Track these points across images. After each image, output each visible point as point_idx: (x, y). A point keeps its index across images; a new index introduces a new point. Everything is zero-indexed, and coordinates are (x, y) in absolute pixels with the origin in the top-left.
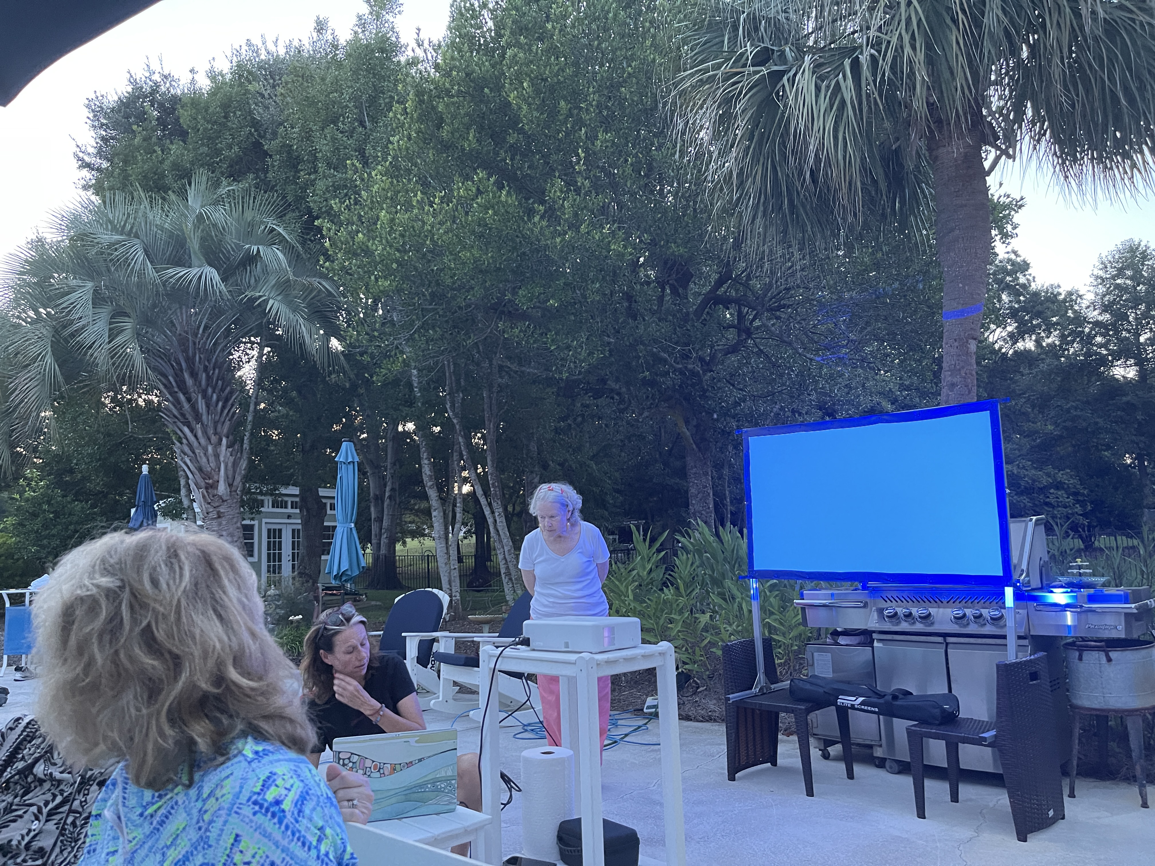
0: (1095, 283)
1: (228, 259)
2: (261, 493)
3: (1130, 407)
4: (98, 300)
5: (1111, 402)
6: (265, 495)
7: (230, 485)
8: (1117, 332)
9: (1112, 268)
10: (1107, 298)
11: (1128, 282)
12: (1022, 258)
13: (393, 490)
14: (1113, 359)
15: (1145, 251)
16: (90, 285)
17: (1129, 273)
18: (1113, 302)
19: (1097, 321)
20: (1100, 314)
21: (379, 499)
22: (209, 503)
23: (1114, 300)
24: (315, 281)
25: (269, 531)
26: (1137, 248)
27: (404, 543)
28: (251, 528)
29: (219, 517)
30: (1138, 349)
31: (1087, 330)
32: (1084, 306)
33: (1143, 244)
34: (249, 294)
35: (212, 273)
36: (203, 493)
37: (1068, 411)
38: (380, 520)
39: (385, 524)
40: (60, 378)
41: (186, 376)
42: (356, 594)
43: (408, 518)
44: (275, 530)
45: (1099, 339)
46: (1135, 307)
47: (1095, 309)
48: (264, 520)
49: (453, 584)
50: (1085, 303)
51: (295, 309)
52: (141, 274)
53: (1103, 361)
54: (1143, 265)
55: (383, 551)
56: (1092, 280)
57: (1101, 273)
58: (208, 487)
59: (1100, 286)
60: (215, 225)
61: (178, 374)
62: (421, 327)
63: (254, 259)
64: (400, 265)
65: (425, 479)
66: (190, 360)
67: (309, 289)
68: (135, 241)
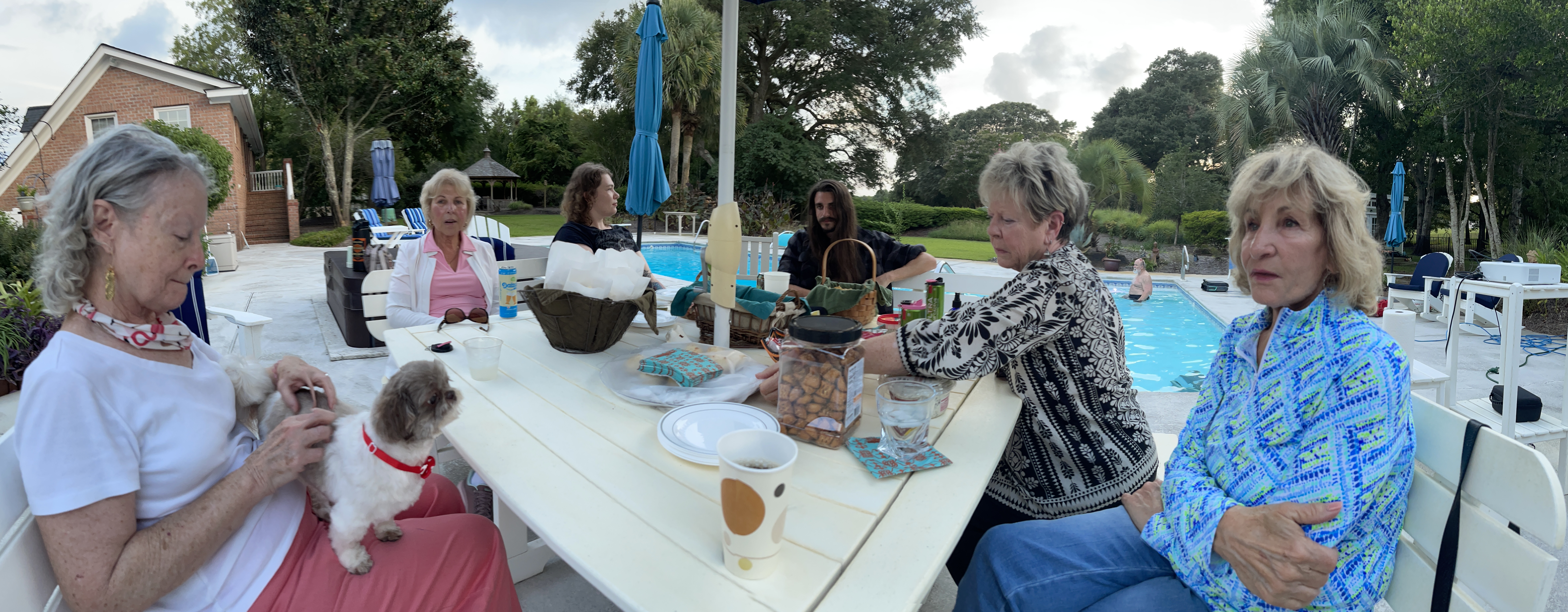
1: (1337, 50)
4: (1271, 81)
13: (1430, 197)
16: (1267, 73)
21: (1422, 202)
24: (1388, 61)
27: (1436, 231)
34: (1349, 71)
35: (1328, 58)
38: (1422, 215)
39: (1425, 217)
40: (1253, 129)
41: (1315, 125)
42: (1406, 257)
43: (1440, 215)
51: (1374, 80)
52: (1291, 64)
55: (1423, 234)
60: (1331, 29)
61: (1311, 125)
62: (1450, 87)
63: (1352, 49)
64: (1438, 43)
65: (1448, 189)
66: (1317, 116)
67: (1383, 65)
68: (1289, 43)
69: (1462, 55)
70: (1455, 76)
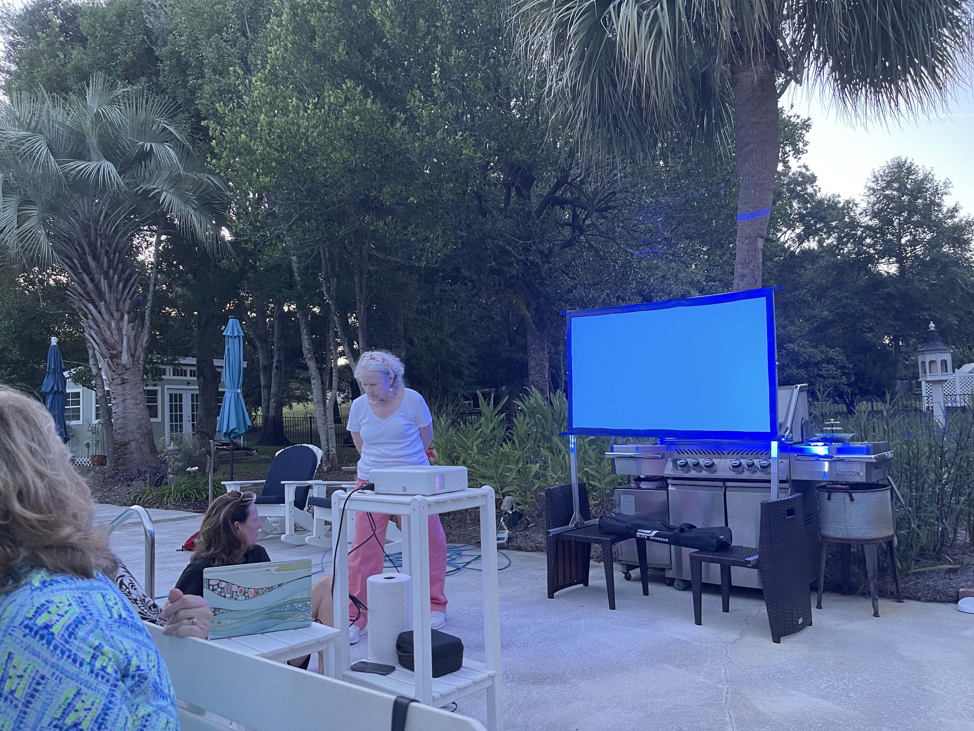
0: (868, 194)
1: (124, 154)
2: (162, 363)
3: (890, 297)
4: (7, 189)
5: (875, 293)
6: (166, 364)
7: (133, 356)
8: (883, 234)
9: (882, 180)
10: (876, 207)
11: (895, 193)
12: (811, 172)
13: (279, 361)
14: (879, 257)
15: (910, 167)
17: (896, 185)
18: (881, 210)
19: (868, 225)
20: (871, 219)
21: (268, 368)
22: (114, 371)
23: (883, 208)
24: (204, 177)
25: (171, 395)
26: (904, 165)
27: (291, 407)
28: (155, 393)
29: (123, 383)
30: (900, 249)
31: (859, 233)
32: (858, 212)
33: (908, 161)
34: (144, 186)
35: (109, 167)
36: (108, 362)
37: (840, 300)
38: (268, 387)
39: (273, 390)
41: (89, 259)
42: (248, 449)
43: (294, 385)
44: (176, 395)
45: (868, 241)
46: (899, 214)
47: (866, 216)
48: (166, 387)
49: (330, 441)
50: (858, 210)
51: (186, 202)
52: (46, 166)
53: (871, 259)
54: (908, 179)
55: (272, 413)
56: (866, 190)
57: (873, 185)
58: (113, 357)
59: (872, 196)
60: (111, 124)
61: (82, 257)
62: (298, 219)
63: (148, 155)
64: (279, 163)
65: (305, 352)
66: (92, 246)
67: (198, 183)
68: (40, 136)
69: (313, 181)
70: (305, 205)
